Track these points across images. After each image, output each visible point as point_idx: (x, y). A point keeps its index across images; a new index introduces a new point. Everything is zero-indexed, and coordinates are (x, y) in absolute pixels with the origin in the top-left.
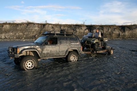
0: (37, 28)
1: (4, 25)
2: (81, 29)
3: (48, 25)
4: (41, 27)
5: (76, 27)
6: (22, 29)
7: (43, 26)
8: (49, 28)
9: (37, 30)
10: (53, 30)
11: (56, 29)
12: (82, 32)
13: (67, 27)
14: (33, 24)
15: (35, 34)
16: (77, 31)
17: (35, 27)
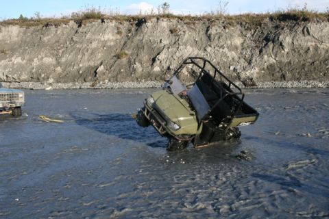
0: (109, 37)
1: (3, 29)
2: (306, 32)
3: (154, 20)
4: (130, 31)
5: (283, 24)
6: (58, 42)
7: (137, 25)
8: (157, 33)
9: (109, 44)
10: (173, 42)
11: (187, 35)
12: (309, 49)
13: (241, 24)
14: (100, 21)
15: (99, 62)
16: (281, 44)
17: (105, 30)
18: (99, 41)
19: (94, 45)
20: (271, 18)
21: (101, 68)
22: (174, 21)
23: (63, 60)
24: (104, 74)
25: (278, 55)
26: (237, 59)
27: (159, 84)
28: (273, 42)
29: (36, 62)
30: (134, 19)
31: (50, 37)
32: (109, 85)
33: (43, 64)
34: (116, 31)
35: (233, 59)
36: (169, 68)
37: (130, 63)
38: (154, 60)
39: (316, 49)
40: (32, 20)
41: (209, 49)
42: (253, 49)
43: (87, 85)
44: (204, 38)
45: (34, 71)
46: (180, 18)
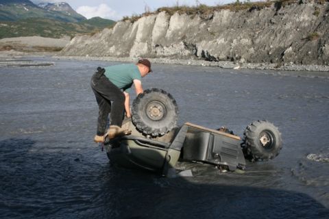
0: (305, 17)
6: (258, 24)
9: (303, 25)
17: (302, 11)
18: (294, 22)
19: (288, 26)
21: (289, 50)
23: (257, 41)
24: (291, 55)
29: (234, 43)
31: (252, 19)
33: (240, 45)
34: (313, 12)
43: (272, 66)
45: (231, 51)
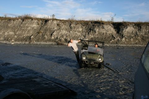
0: (35, 26)
2: (103, 28)
3: (52, 20)
4: (42, 24)
5: (95, 24)
6: (15, 26)
7: (45, 22)
8: (53, 25)
9: (35, 28)
10: (58, 28)
11: (63, 27)
12: (104, 33)
13: (81, 24)
14: (31, 20)
15: (31, 34)
16: (95, 31)
17: (33, 23)
18: (31, 27)
19: (29, 28)
20: (92, 22)
21: (32, 37)
22: (59, 21)
23: (17, 33)
24: (33, 39)
25: (94, 35)
26: (80, 35)
27: (54, 43)
28: (93, 30)
29: (6, 34)
30: (44, 20)
31: (11, 24)
32: (36, 43)
33: (9, 35)
34: (37, 24)
35: (79, 35)
36: (57, 38)
37: (43, 36)
38: (52, 35)
39: (106, 33)
40: (3, 17)
41: (71, 32)
42: (86, 32)
43: (27, 43)
44: (69, 28)
45: (6, 37)
46: (60, 20)
